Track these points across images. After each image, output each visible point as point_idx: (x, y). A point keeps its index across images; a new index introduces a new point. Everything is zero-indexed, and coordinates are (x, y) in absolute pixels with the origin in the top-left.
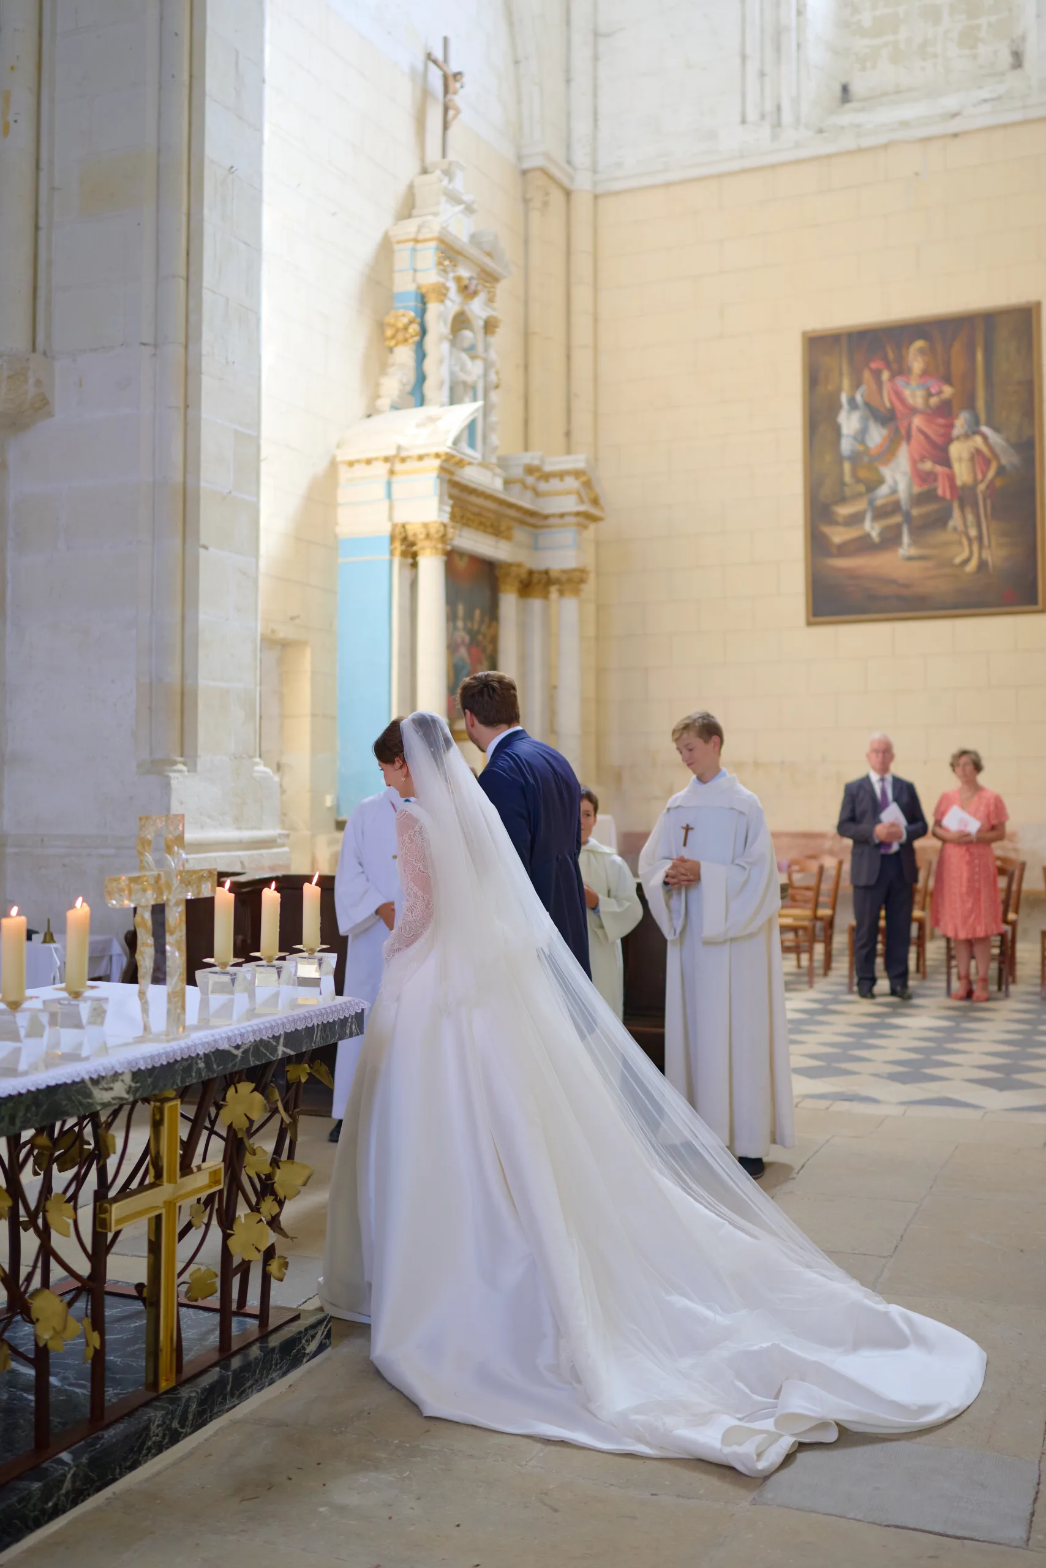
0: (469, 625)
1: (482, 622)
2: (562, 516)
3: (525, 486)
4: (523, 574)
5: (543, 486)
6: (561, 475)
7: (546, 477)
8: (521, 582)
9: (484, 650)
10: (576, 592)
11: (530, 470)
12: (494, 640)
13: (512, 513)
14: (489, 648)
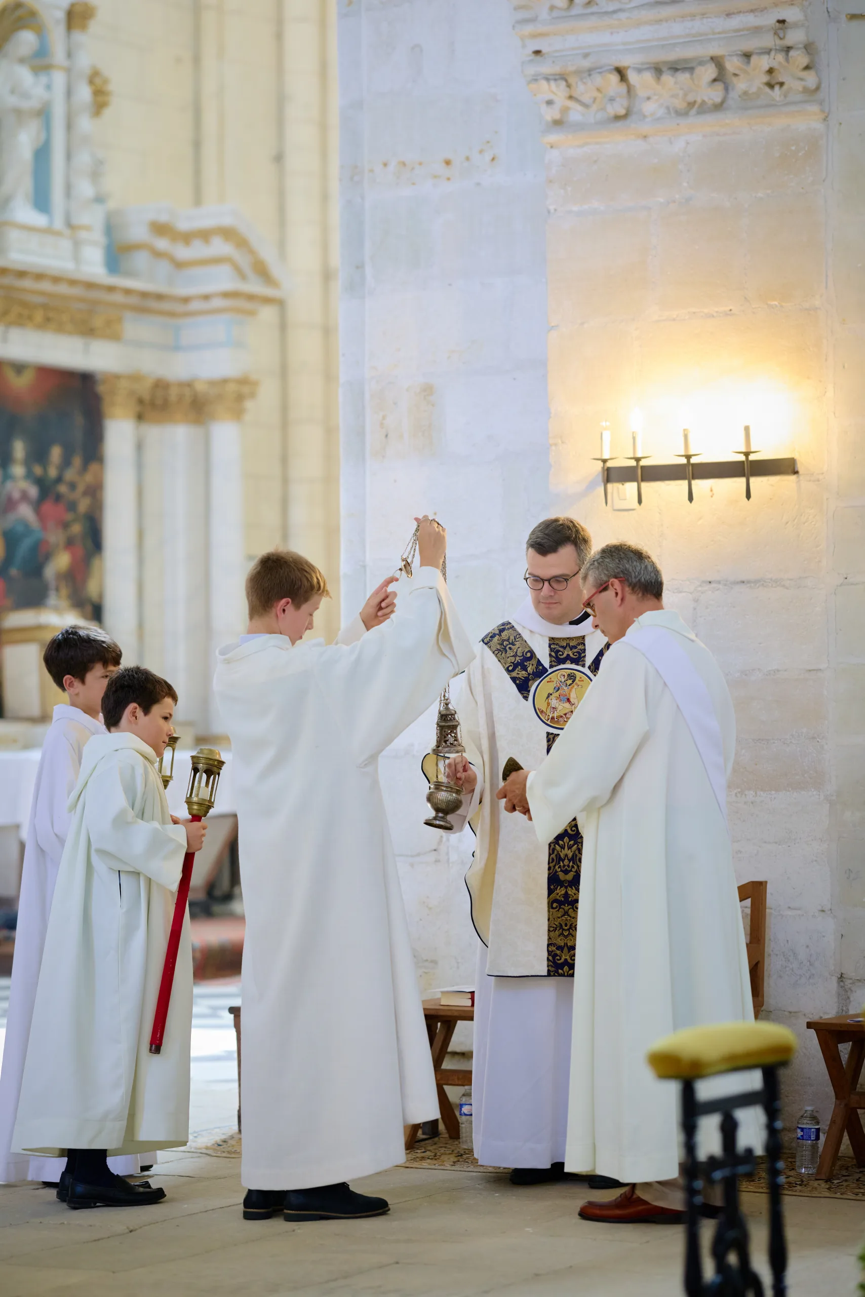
0: (38, 470)
1: (66, 462)
2: (206, 297)
3: (158, 254)
4: (144, 389)
5: (183, 252)
6: (205, 235)
7: (187, 238)
8: (141, 401)
9: (72, 506)
10: (238, 413)
11: (160, 229)
12: (95, 492)
13: (118, 298)
14: (83, 505)
